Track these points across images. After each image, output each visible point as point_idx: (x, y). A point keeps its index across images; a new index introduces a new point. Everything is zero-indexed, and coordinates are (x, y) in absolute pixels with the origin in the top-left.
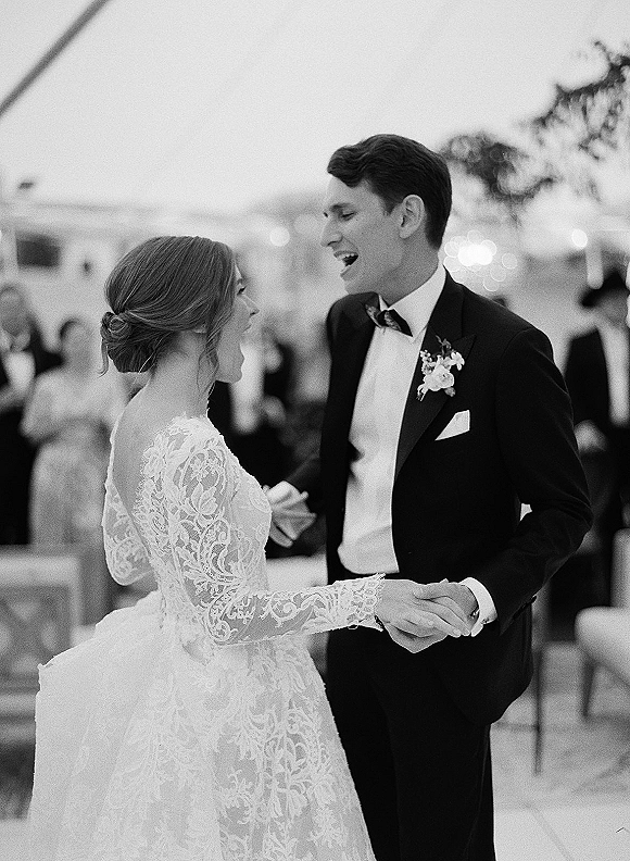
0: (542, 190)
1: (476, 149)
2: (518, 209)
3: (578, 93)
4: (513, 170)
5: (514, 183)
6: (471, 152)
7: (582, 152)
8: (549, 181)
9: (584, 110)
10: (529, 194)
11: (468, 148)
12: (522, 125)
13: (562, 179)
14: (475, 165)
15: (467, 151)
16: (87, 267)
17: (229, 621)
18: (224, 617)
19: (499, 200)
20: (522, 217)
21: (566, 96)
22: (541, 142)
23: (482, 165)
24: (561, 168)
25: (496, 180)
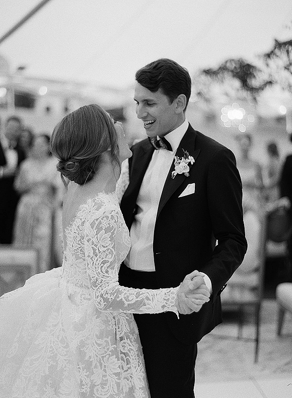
0: (267, 87)
1: (238, 66)
2: (256, 95)
3: (285, 44)
4: (254, 76)
5: (255, 82)
6: (235, 67)
7: (286, 71)
8: (270, 83)
9: (288, 52)
10: (261, 88)
11: (234, 65)
12: (259, 56)
13: (276, 82)
14: (237, 73)
15: (233, 67)
16: (48, 109)
17: (104, 298)
18: (102, 296)
19: (247, 90)
20: (258, 99)
21: (279, 45)
22: (267, 65)
23: (240, 73)
24: (276, 77)
25: (246, 81)
